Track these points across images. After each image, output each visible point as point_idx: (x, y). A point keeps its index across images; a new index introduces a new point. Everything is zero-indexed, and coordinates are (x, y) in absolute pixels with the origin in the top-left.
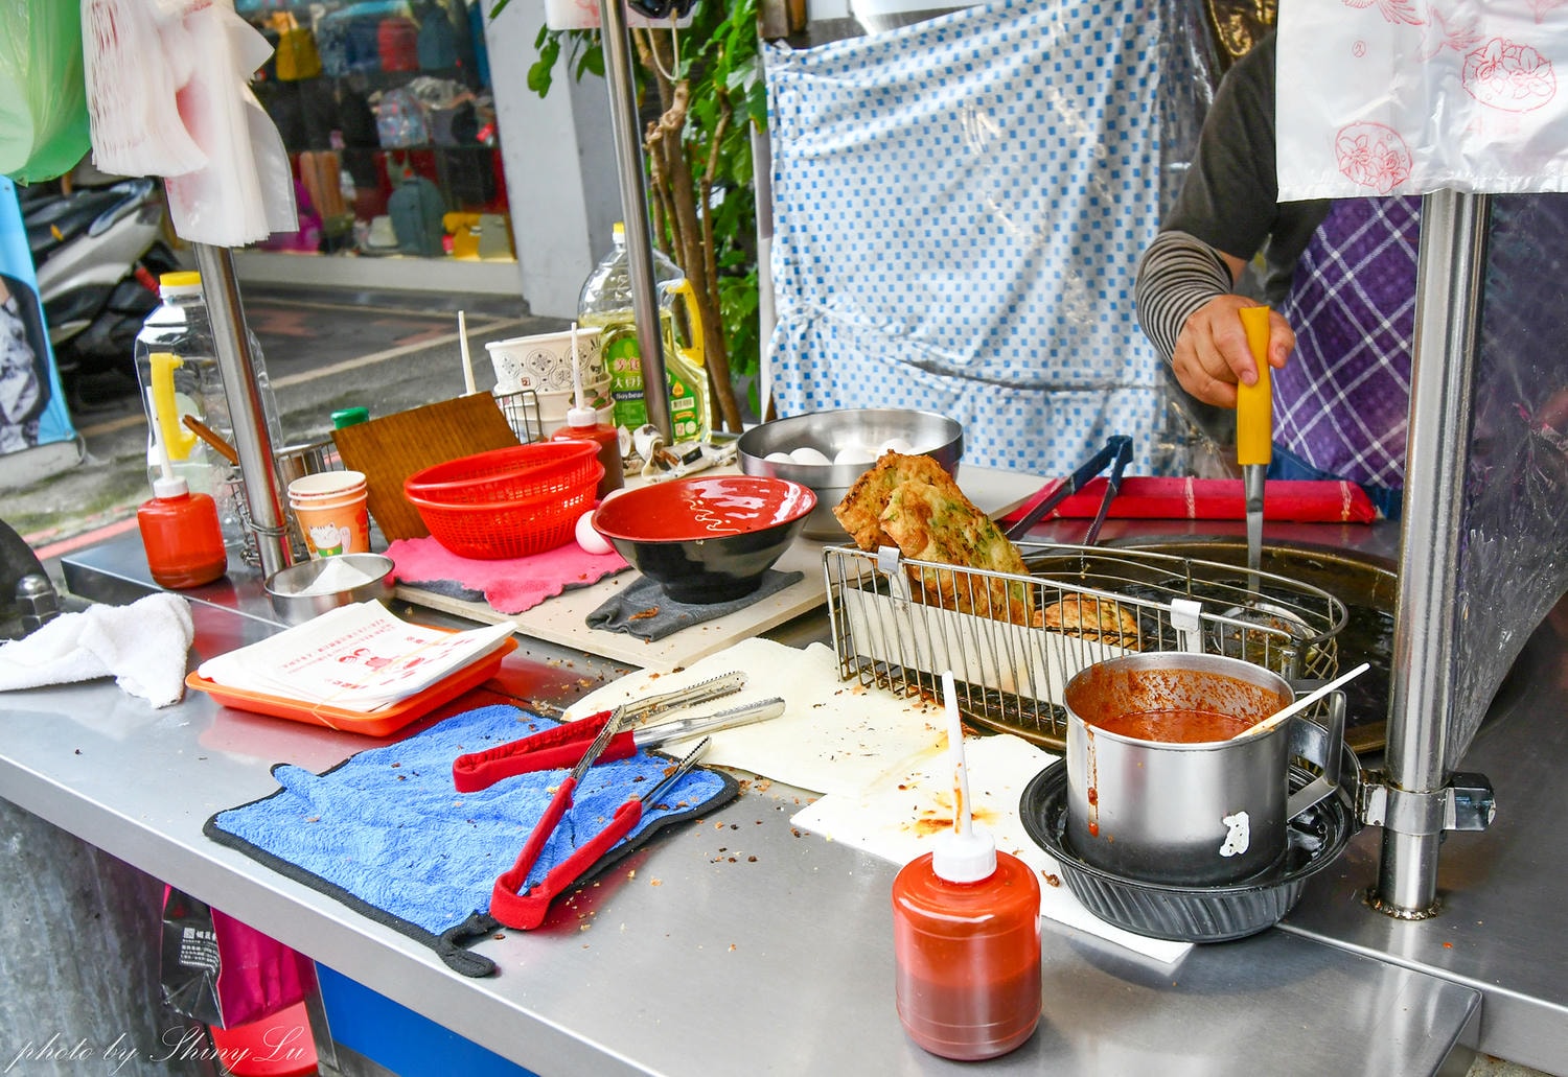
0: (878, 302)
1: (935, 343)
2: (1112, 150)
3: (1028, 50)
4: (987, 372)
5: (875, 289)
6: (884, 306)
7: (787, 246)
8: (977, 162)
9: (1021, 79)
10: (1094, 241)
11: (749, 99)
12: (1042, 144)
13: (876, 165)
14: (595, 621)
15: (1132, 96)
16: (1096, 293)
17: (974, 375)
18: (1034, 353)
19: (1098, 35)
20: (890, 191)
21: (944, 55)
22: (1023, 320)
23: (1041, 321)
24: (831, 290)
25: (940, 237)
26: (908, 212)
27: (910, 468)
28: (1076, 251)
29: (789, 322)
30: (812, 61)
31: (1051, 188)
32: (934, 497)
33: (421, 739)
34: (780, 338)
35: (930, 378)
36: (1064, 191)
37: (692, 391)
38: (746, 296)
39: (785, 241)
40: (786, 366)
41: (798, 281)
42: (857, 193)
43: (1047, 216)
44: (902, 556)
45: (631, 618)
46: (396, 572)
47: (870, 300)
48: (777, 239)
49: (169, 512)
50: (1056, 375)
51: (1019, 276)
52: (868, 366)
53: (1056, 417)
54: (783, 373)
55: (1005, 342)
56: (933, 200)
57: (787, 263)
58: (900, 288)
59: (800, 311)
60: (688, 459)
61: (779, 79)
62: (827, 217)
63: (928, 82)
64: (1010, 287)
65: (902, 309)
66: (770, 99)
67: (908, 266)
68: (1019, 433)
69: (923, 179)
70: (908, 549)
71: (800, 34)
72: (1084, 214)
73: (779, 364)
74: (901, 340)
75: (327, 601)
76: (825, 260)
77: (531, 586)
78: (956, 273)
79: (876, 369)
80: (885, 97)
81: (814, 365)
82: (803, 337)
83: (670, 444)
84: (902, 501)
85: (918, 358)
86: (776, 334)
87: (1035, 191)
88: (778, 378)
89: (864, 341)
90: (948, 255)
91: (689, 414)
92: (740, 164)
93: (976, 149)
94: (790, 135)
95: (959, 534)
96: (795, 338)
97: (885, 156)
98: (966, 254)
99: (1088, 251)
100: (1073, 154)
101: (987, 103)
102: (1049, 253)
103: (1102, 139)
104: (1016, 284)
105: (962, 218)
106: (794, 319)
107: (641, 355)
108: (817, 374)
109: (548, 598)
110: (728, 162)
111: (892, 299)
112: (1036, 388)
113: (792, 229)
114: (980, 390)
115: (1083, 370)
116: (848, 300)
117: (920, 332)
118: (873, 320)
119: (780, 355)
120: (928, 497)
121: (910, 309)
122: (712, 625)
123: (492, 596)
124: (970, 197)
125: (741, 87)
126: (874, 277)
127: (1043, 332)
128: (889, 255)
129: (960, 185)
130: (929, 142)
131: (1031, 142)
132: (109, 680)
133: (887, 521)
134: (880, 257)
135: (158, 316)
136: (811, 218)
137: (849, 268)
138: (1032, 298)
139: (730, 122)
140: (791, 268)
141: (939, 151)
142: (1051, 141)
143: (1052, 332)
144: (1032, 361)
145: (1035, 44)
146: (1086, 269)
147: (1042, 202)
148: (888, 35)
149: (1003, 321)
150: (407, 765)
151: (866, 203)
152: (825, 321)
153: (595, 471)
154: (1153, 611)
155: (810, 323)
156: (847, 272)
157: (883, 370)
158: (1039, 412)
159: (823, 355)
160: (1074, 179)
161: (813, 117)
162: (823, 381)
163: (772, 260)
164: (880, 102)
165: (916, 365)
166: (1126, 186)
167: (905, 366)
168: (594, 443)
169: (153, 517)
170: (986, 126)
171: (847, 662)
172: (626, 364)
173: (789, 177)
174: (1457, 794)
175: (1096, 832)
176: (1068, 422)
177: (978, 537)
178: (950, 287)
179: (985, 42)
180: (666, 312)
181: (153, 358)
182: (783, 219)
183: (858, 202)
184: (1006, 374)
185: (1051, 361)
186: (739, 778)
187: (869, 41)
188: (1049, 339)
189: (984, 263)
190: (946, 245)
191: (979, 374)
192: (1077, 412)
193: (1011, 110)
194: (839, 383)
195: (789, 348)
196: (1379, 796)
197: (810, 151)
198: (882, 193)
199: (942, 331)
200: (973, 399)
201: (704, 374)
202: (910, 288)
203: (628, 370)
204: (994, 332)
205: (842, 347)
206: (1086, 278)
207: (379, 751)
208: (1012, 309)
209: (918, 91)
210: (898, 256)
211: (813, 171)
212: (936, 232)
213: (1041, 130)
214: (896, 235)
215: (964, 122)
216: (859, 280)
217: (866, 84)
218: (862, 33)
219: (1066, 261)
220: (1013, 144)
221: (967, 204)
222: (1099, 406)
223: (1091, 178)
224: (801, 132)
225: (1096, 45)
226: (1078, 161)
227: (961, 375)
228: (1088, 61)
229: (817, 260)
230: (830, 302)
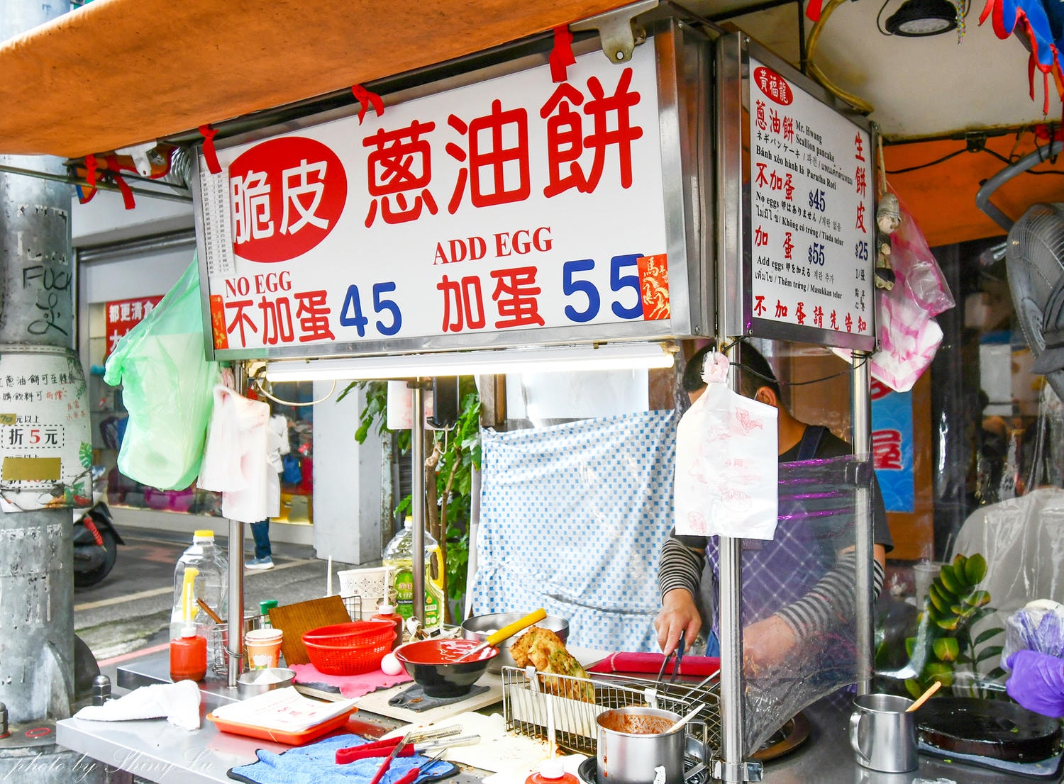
0: (532, 561)
1: (562, 584)
2: (654, 492)
3: (613, 441)
4: (589, 602)
5: (532, 554)
6: (535, 563)
7: (486, 530)
8: (587, 493)
9: (610, 454)
10: (646, 536)
11: (472, 454)
12: (620, 486)
13: (535, 491)
14: (393, 702)
15: (664, 467)
16: (646, 562)
17: (582, 603)
18: (614, 593)
19: (647, 437)
20: (542, 504)
21: (573, 440)
22: (609, 575)
23: (618, 576)
24: (508, 553)
25: (567, 530)
26: (551, 515)
27: (542, 633)
28: (636, 540)
29: (484, 570)
30: (506, 438)
31: (624, 508)
32: (552, 646)
33: (318, 745)
34: (479, 578)
35: (559, 603)
36: (631, 510)
37: (436, 600)
38: (461, 554)
39: (486, 526)
40: (481, 593)
41: (491, 548)
42: (524, 504)
43: (622, 522)
44: (536, 670)
45: (409, 702)
46: (296, 678)
47: (529, 560)
48: (481, 524)
49: (185, 644)
50: (626, 605)
51: (607, 552)
52: (525, 596)
53: (626, 628)
54: (479, 597)
55: (599, 586)
56: (564, 510)
57: (486, 538)
58: (545, 554)
59: (490, 564)
60: (433, 635)
61: (489, 446)
62: (508, 515)
63: (564, 452)
64: (602, 557)
65: (545, 566)
66: (483, 455)
67: (549, 543)
68: (606, 636)
69: (559, 499)
70: (539, 667)
71: (501, 425)
72: (640, 522)
73: (477, 592)
74: (544, 582)
75: (266, 688)
76: (506, 538)
77: (362, 687)
78: (575, 548)
79: (529, 597)
80: (542, 458)
81: (496, 593)
82: (491, 578)
83: (423, 628)
84: (537, 646)
85: (553, 593)
86: (477, 576)
87: (616, 509)
88: (476, 600)
89: (524, 583)
90: (570, 539)
91: (434, 613)
92: (464, 484)
93: (587, 486)
94: (492, 473)
95: (562, 664)
96: (487, 578)
97: (541, 487)
98: (580, 539)
99: (643, 540)
100: (635, 492)
101: (593, 465)
102: (623, 539)
103: (649, 486)
104: (605, 556)
105: (579, 521)
106: (487, 568)
107: (414, 581)
108: (497, 599)
109: (368, 693)
110: (457, 482)
111: (540, 560)
112: (615, 612)
113: (490, 520)
114: (585, 611)
115: (641, 604)
116: (517, 559)
117: (555, 579)
118: (530, 571)
119: (478, 587)
120: (549, 646)
121: (550, 566)
122: (447, 707)
123: (343, 690)
124: (583, 510)
125: (469, 447)
126: (531, 548)
127: (619, 582)
128: (540, 537)
129: (578, 504)
130: (563, 481)
131: (615, 485)
132: (165, 718)
133: (531, 654)
134: (535, 538)
135: (191, 550)
136: (500, 515)
137: (518, 543)
138: (613, 563)
139: (461, 464)
140: (488, 541)
141: (568, 487)
142: (625, 485)
143: (624, 582)
144: (613, 596)
145: (617, 438)
146: (641, 550)
147: (620, 515)
148: (545, 429)
149: (598, 575)
150: (312, 756)
151: (529, 510)
152: (504, 570)
153: (393, 635)
154: (639, 694)
155: (496, 570)
156: (517, 544)
157: (534, 598)
158: (616, 625)
159: (501, 588)
160: (635, 504)
161: (505, 466)
162: (500, 603)
163: (477, 535)
164: (539, 460)
165: (551, 596)
166: (662, 509)
167: (546, 597)
168: (393, 622)
169: (178, 646)
170: (592, 475)
171: (509, 723)
172: (405, 585)
173: (490, 494)
174: (748, 765)
175: (606, 774)
176: (632, 631)
177: (570, 666)
178: (571, 556)
179: (593, 436)
180: (427, 562)
181: (187, 570)
182: (485, 515)
183: (525, 509)
184: (599, 604)
185: (624, 597)
186: (460, 766)
187: (535, 431)
188: (622, 586)
189: (589, 544)
190: (570, 533)
191: (585, 603)
192: (637, 626)
193: (605, 469)
194: (509, 604)
195: (483, 584)
196: (718, 765)
197: (502, 482)
198: (537, 505)
199: (566, 578)
200: (581, 616)
201: (443, 593)
202: (550, 554)
203: (406, 590)
204: (593, 580)
205: (512, 584)
206: (641, 555)
207: (299, 749)
208: (603, 569)
209: (559, 456)
210: (544, 538)
211: (503, 492)
212: (565, 527)
213: (620, 480)
214: (544, 526)
215: (581, 473)
216: (523, 549)
217: (533, 451)
218: (533, 427)
219: (631, 546)
220: (605, 486)
221: (581, 513)
222: (648, 623)
223: (644, 504)
224: (498, 472)
225: (647, 441)
226: (637, 496)
227: (576, 603)
228: (643, 449)
229: (502, 537)
230: (507, 560)
